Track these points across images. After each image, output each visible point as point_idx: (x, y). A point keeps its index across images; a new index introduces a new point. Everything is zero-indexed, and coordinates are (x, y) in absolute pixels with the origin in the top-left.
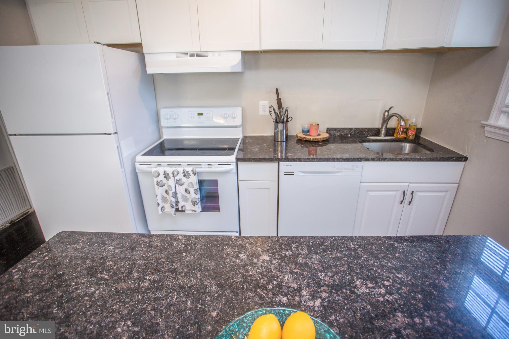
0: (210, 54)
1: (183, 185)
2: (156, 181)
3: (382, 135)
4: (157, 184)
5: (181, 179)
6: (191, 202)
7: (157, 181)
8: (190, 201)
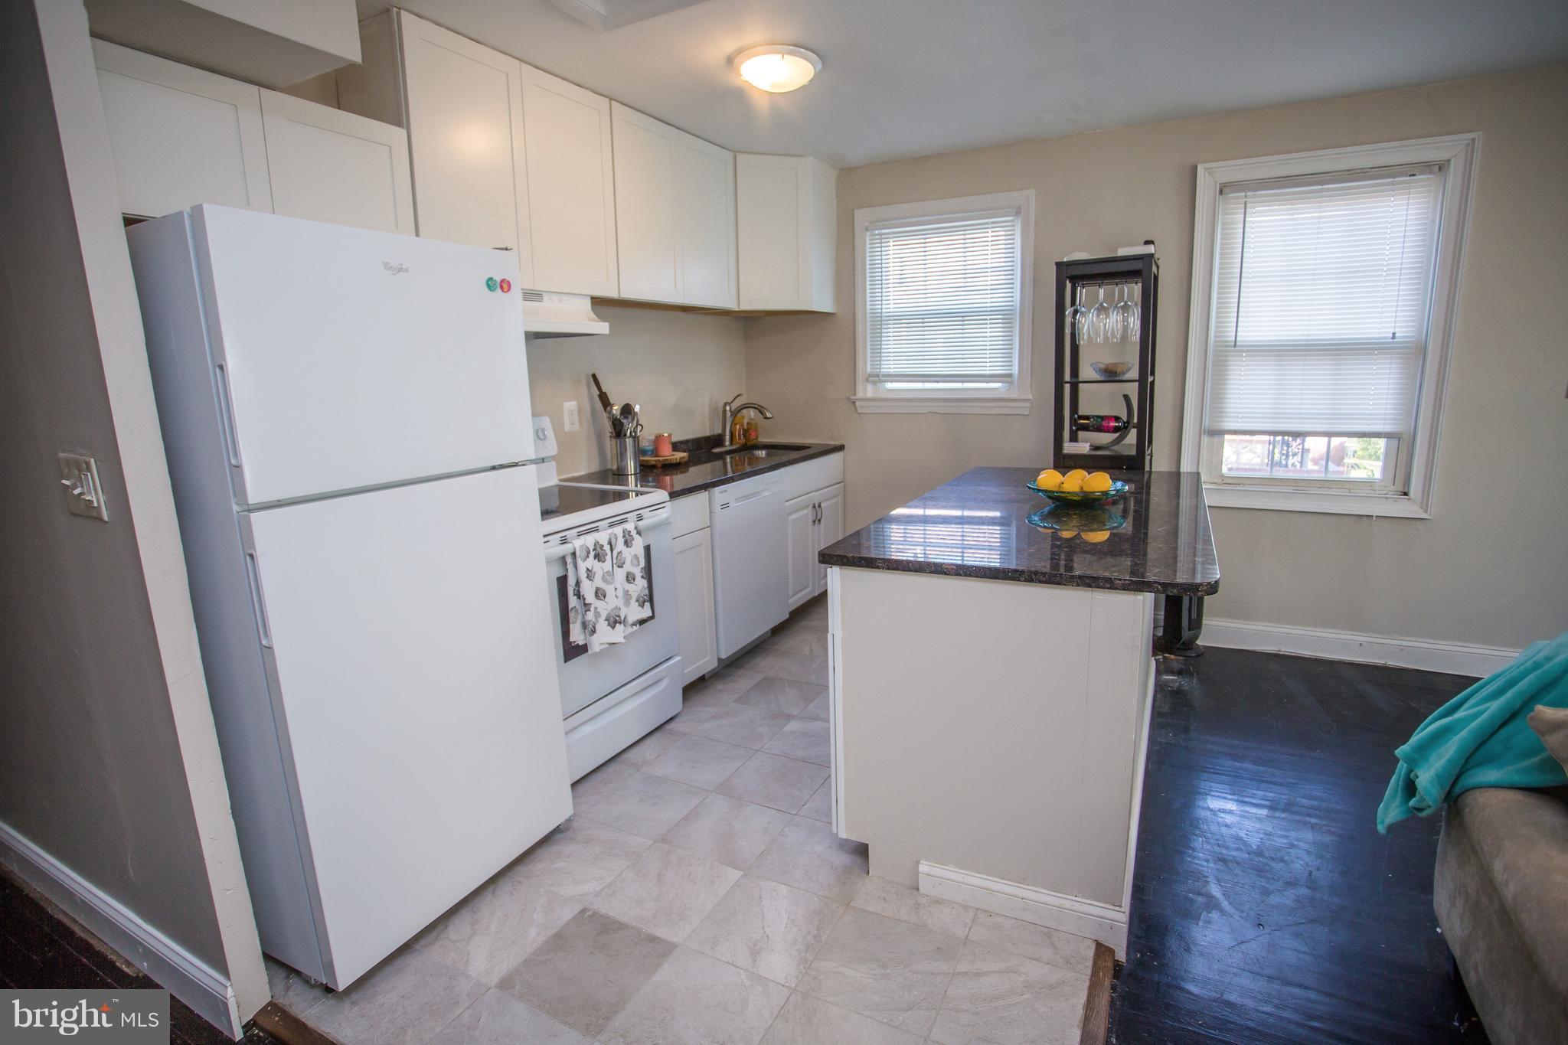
0: (546, 297)
1: (624, 566)
2: (586, 569)
3: (727, 443)
4: (587, 577)
5: (621, 552)
6: (637, 601)
7: (588, 569)
8: (634, 599)
